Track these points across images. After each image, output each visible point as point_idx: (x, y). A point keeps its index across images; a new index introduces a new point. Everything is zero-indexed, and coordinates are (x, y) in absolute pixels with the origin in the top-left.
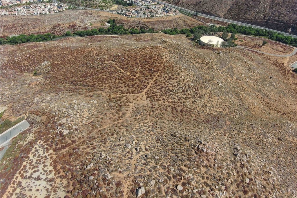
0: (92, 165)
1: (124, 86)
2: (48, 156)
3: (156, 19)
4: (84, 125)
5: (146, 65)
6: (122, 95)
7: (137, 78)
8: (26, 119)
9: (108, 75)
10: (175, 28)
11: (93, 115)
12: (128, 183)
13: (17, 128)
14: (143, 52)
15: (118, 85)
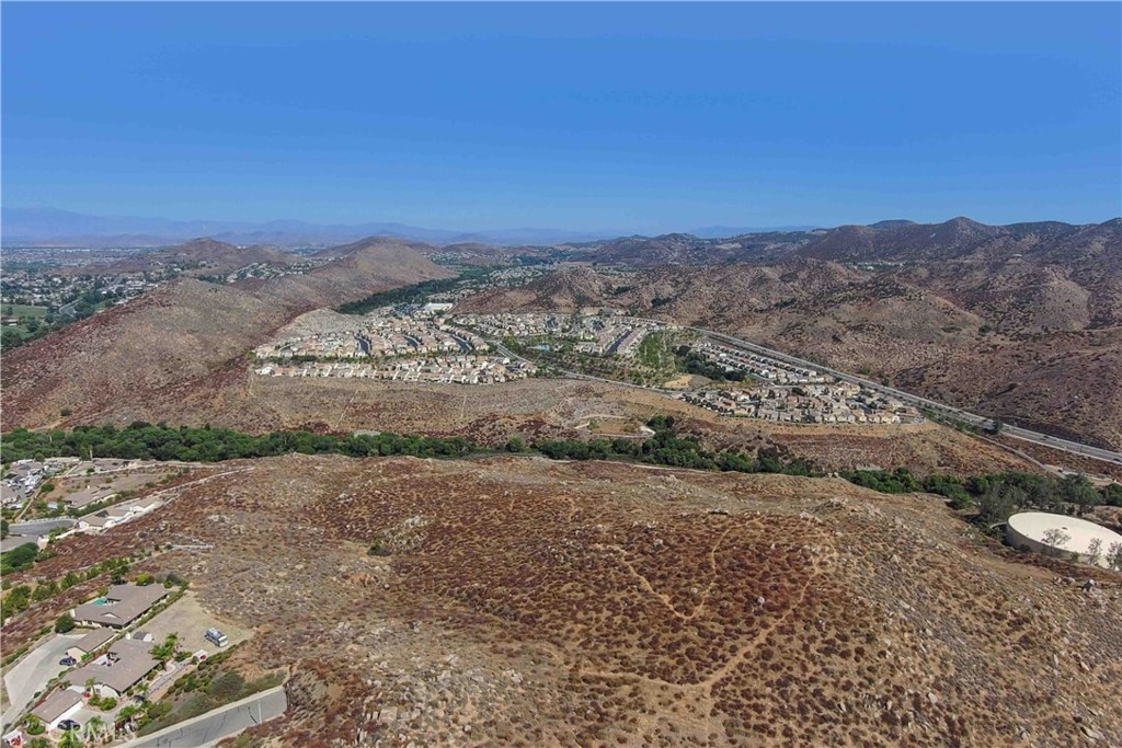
1: (638, 642)
5: (740, 578)
6: (621, 674)
7: (693, 623)
8: (285, 686)
9: (592, 593)
10: (899, 470)
13: (248, 707)
14: (738, 531)
15: (616, 635)
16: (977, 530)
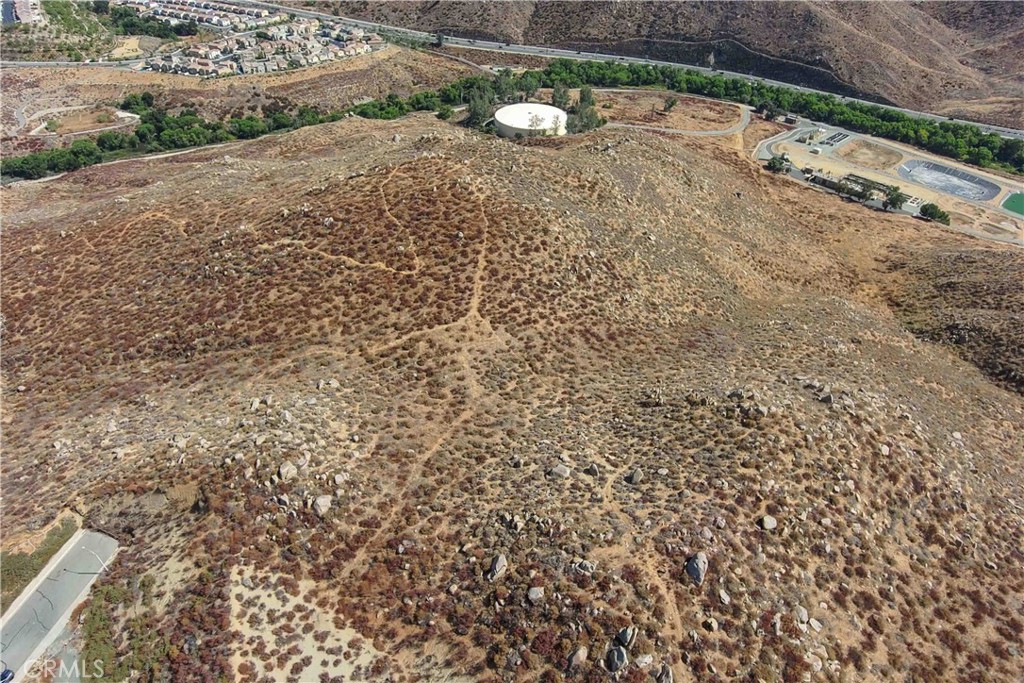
0: (503, 561)
1: (390, 309)
2: (306, 605)
3: (312, 74)
4: (363, 464)
6: (405, 337)
8: (85, 527)
9: (306, 289)
10: (390, 97)
11: (364, 424)
12: (651, 562)
13: (63, 569)
14: (390, 186)
15: (366, 312)
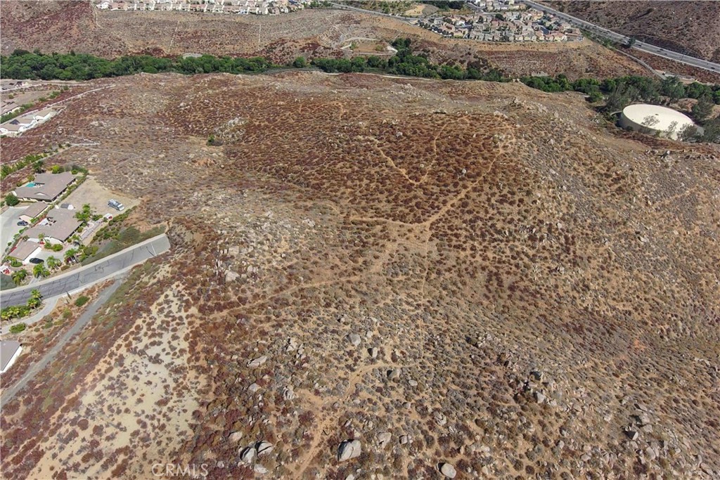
0: (263, 360)
1: (386, 199)
2: (185, 319)
3: (513, 47)
4: (273, 270)
5: (451, 157)
6: (375, 219)
7: (420, 186)
8: (166, 233)
9: (356, 168)
11: (297, 252)
12: (327, 422)
13: (146, 247)
14: (452, 125)
15: (371, 195)
16: (602, 116)
